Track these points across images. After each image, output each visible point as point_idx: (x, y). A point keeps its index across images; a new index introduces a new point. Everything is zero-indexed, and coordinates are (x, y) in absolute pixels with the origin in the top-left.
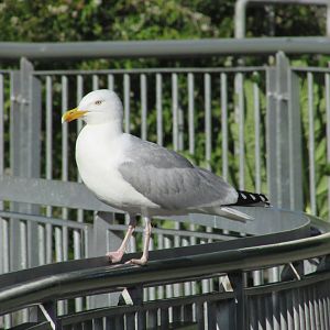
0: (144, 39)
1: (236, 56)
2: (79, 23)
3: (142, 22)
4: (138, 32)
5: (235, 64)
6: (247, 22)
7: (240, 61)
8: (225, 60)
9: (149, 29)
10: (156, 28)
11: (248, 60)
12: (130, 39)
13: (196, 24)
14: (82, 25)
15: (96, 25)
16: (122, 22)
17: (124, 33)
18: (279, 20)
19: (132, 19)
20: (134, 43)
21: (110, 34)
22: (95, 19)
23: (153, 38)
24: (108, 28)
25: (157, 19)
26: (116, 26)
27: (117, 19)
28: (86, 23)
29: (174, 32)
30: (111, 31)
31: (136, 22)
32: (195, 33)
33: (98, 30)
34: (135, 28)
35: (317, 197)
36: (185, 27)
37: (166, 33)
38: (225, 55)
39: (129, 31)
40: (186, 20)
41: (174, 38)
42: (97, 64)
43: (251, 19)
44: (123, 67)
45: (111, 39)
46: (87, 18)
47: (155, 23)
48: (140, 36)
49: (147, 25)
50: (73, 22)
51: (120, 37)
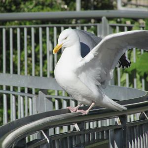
0: (35, 11)
1: (77, 19)
2: (5, 5)
3: (34, 4)
4: (32, 9)
5: (76, 23)
6: (81, 4)
7: (79, 21)
8: (72, 21)
9: (37, 7)
10: (40, 7)
11: (82, 21)
12: (29, 11)
13: (58, 4)
14: (7, 6)
15: (13, 5)
16: (25, 4)
17: (26, 9)
18: (95, 3)
19: (29, 3)
20: (30, 13)
21: (19, 10)
22: (12, 3)
23: (39, 11)
24: (18, 7)
25: (41, 3)
26: (22, 6)
27: (22, 3)
28: (8, 4)
29: (49, 8)
30: (19, 8)
31: (31, 4)
32: (58, 9)
33: (14, 8)
34: (31, 7)
35: (121, 83)
36: (54, 6)
37: (45, 9)
38: (72, 19)
39: (28, 8)
40: (54, 3)
41: (48, 11)
42: (13, 23)
43: (83, 2)
44: (25, 24)
45: (19, 12)
46: (9, 3)
47: (40, 4)
48: (33, 10)
49: (36, 5)
50: (2, 4)
51: (24, 11)
